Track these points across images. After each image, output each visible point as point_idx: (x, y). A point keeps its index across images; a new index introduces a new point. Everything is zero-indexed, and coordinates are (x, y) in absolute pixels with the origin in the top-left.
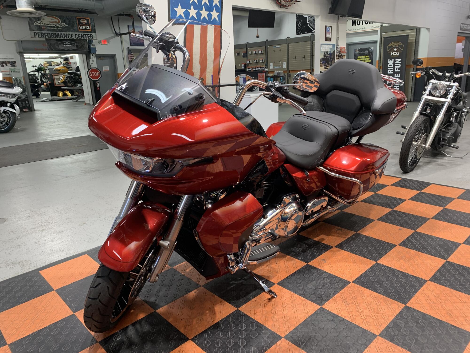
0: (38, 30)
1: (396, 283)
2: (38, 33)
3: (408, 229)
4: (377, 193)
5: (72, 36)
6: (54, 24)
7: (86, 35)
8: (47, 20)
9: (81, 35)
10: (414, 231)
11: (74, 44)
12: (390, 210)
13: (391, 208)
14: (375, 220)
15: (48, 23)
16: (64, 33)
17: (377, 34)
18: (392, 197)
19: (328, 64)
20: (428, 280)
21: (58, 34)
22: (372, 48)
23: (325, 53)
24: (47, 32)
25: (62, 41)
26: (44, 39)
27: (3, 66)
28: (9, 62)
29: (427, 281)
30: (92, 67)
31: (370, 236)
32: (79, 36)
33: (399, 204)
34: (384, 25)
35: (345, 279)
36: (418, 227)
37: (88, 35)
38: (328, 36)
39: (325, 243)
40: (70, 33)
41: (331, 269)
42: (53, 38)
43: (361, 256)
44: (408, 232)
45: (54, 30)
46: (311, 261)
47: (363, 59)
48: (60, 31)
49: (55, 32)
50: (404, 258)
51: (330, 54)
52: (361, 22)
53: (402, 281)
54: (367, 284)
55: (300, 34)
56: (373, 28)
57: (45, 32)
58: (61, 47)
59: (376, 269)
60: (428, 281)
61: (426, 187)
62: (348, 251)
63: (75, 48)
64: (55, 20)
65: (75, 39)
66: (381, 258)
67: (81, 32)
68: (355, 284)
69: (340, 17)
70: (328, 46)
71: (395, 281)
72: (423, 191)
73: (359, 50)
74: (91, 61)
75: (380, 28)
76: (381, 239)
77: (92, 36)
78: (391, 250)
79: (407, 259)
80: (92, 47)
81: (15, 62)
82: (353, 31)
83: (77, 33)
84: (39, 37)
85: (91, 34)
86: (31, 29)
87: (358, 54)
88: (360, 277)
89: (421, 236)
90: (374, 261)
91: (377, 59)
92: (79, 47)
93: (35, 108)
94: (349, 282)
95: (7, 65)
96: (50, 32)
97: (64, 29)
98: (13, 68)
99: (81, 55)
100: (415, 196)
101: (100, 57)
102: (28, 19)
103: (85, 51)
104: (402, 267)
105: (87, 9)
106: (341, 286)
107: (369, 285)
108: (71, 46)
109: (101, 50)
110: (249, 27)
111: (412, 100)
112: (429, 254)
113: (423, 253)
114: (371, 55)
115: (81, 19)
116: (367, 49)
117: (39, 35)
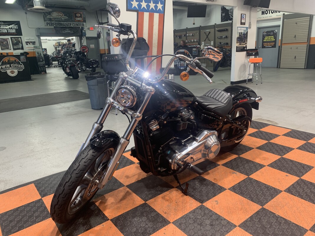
0: (49, 21)
1: (278, 230)
2: (49, 23)
3: (294, 176)
4: (270, 141)
5: (70, 25)
6: (59, 17)
7: (79, 24)
8: (55, 15)
9: (77, 24)
10: (299, 178)
11: (72, 30)
12: (280, 157)
13: (281, 156)
14: (265, 166)
15: (56, 16)
16: (66, 23)
17: (280, 21)
18: (282, 146)
19: (242, 41)
20: (309, 229)
21: (62, 24)
22: (276, 31)
23: (240, 34)
24: (55, 22)
25: (65, 28)
26: (53, 27)
27: (27, 44)
28: (31, 42)
29: (307, 230)
30: (83, 45)
31: (260, 181)
32: (75, 25)
33: (288, 152)
34: (286, 13)
35: (232, 222)
36: (303, 175)
37: (81, 24)
38: (243, 21)
39: (221, 185)
40: (70, 23)
41: (222, 211)
42: (59, 26)
43: (250, 200)
44: (293, 179)
45: (59, 21)
46: (205, 202)
47: (269, 39)
48: (63, 21)
49: (60, 22)
50: (288, 204)
51: (244, 34)
52: (268, 12)
53: (284, 229)
54: (251, 229)
55: (224, 21)
56: (277, 16)
57: (54, 22)
58: (63, 32)
59: (262, 214)
60: (309, 231)
61: (312, 138)
62: (239, 194)
63: (72, 32)
64: (60, 14)
65: (72, 26)
66: (267, 203)
67: (76, 22)
68: (241, 229)
69: (253, 7)
70: (242, 29)
71: (278, 228)
72: (309, 141)
73: (266, 32)
74: (83, 41)
75: (282, 16)
76: (269, 184)
77: (83, 25)
78: (277, 195)
79: (291, 206)
80: (83, 32)
81: (35, 42)
82: (262, 19)
83: (74, 23)
84: (50, 25)
85: (83, 23)
86: (45, 21)
87: (266, 35)
88: (246, 221)
89: (305, 183)
90: (261, 206)
91: (280, 38)
92: (75, 32)
93: (47, 72)
94: (235, 226)
95: (30, 44)
96: (57, 22)
97: (66, 20)
98: (34, 45)
99: (77, 37)
100: (302, 146)
101: (89, 39)
102: (43, 14)
103: (78, 34)
104: (286, 214)
105: (81, 7)
106: (227, 229)
107: (253, 230)
108: (70, 31)
109: (89, 34)
110: (187, 17)
111: (306, 68)
112: (311, 202)
113: (306, 200)
114: (276, 36)
115: (76, 14)
116: (273, 31)
117: (49, 24)
